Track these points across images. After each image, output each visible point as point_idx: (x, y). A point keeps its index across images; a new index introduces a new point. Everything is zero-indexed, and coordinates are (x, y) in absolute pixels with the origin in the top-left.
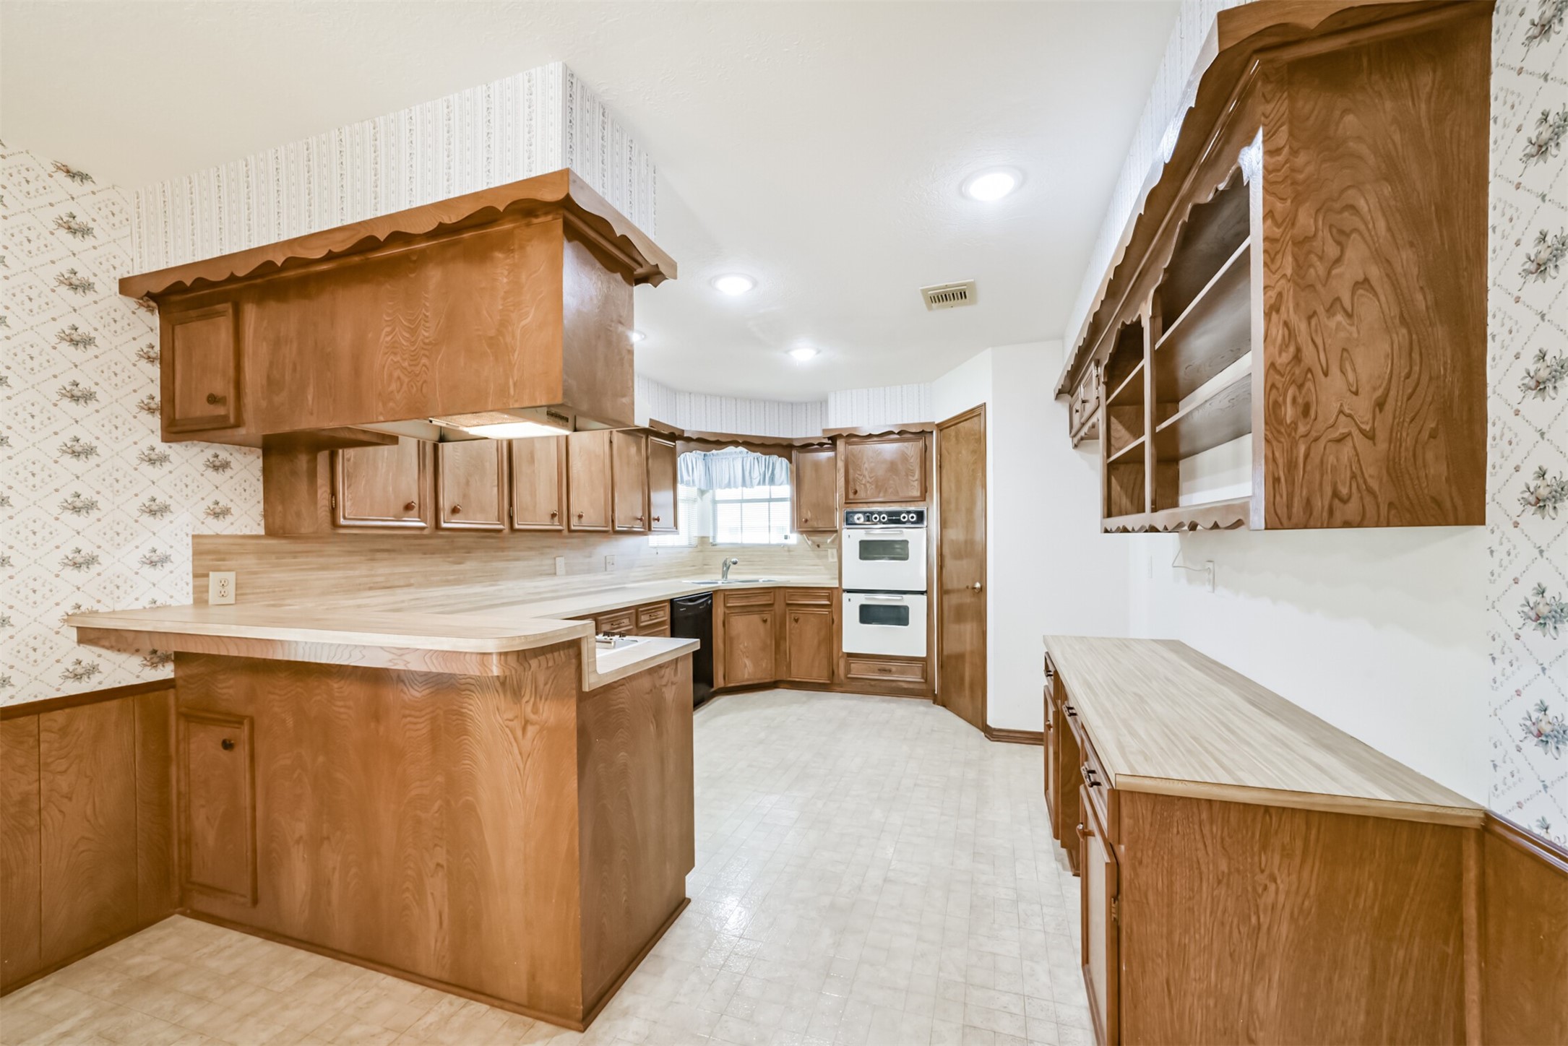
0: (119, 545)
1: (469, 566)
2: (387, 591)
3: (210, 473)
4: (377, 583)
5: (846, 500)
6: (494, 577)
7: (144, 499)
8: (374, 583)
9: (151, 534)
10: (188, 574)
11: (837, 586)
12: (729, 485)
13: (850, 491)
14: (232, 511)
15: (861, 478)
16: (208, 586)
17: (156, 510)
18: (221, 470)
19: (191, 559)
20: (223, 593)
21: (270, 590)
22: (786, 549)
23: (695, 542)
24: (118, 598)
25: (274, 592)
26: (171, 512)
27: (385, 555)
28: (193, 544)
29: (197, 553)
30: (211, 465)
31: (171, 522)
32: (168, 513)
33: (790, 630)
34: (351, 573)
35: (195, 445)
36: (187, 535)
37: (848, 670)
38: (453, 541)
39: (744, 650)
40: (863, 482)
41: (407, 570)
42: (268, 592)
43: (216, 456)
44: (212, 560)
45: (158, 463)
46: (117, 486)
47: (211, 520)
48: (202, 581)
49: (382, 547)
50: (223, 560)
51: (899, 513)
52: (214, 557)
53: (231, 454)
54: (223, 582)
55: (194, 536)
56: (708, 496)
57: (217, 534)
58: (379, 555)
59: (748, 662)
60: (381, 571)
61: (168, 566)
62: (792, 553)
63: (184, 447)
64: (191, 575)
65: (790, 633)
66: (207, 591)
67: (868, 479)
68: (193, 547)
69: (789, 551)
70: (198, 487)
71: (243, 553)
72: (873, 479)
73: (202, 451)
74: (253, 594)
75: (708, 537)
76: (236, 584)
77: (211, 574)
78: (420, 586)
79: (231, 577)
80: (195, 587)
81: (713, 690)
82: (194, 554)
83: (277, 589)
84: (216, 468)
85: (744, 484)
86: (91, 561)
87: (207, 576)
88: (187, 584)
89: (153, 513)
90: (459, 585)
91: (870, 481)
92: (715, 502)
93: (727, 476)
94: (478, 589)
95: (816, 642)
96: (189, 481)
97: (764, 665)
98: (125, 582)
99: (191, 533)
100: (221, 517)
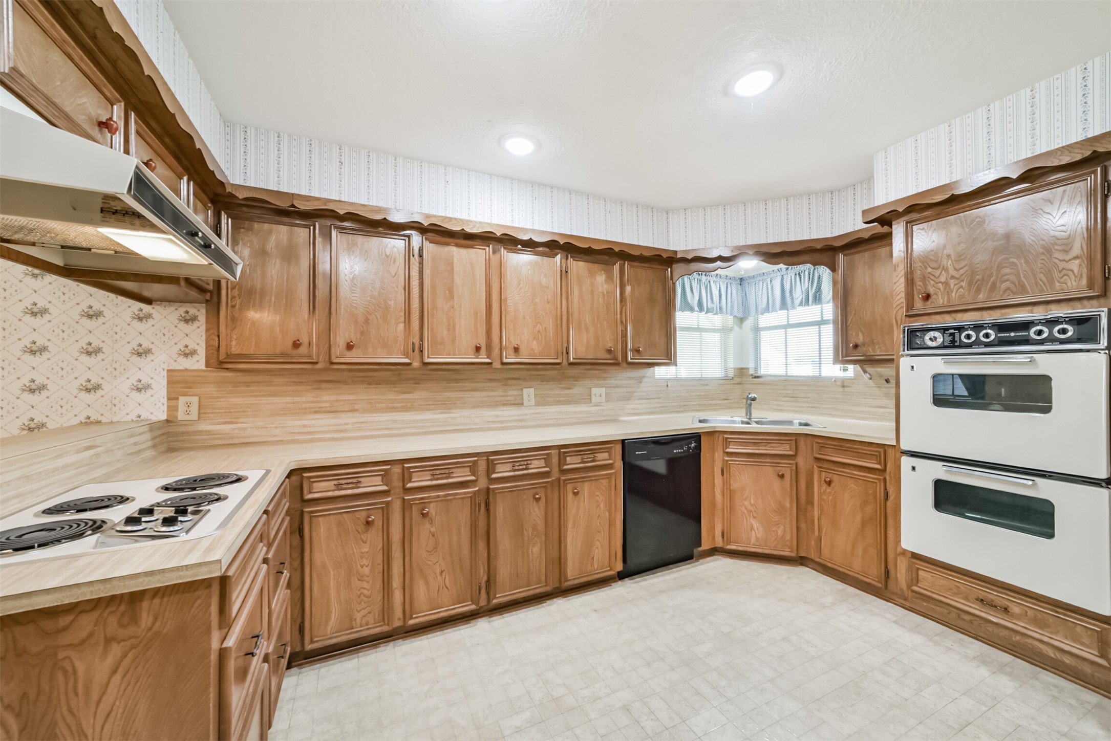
0: (115, 377)
1: (418, 395)
2: (332, 415)
3: (182, 325)
4: (322, 407)
5: (907, 311)
6: (447, 406)
7: (134, 345)
8: (319, 408)
9: (138, 369)
10: (164, 398)
11: (894, 443)
12: (767, 310)
13: (916, 297)
14: (198, 352)
15: (937, 273)
16: (177, 407)
17: (142, 353)
18: (190, 323)
19: (166, 387)
20: (188, 412)
21: (227, 411)
22: (839, 383)
23: (731, 374)
24: (115, 413)
25: (230, 412)
26: (152, 354)
27: (330, 385)
28: (168, 376)
29: (170, 383)
30: (183, 319)
31: (152, 361)
32: (151, 355)
33: (820, 495)
34: (297, 399)
35: (172, 306)
36: (164, 370)
37: (914, 580)
38: (400, 374)
39: (750, 508)
40: (943, 279)
41: (352, 397)
42: (225, 412)
43: (187, 312)
44: (182, 388)
45: (144, 320)
46: (116, 337)
47: (182, 359)
48: (173, 403)
49: (328, 378)
50: (190, 388)
51: (1026, 325)
52: (183, 385)
53: (199, 311)
54: (189, 404)
55: (168, 371)
56: (748, 323)
57: (187, 369)
58: (323, 385)
59: (755, 524)
60: (326, 398)
61: (150, 392)
62: (846, 389)
63: (163, 307)
64: (166, 398)
65: (820, 499)
66: (177, 410)
67: (952, 272)
68: (168, 379)
69: (843, 386)
70: (173, 335)
71: (206, 383)
72: (962, 272)
73: (176, 309)
74: (213, 413)
75: (748, 369)
76: (200, 406)
77: (180, 398)
78: (365, 411)
79: (195, 400)
80: (168, 407)
81: (700, 549)
82: (169, 383)
83: (232, 410)
84: (187, 321)
85: (784, 306)
86: (97, 387)
87: (177, 399)
88: (163, 404)
89: (139, 354)
90: (406, 411)
91: (956, 275)
92: (757, 330)
93: (765, 300)
94: (428, 415)
95: (858, 518)
96: (165, 331)
97: (780, 533)
98: (120, 402)
99: (166, 368)
100: (190, 356)
